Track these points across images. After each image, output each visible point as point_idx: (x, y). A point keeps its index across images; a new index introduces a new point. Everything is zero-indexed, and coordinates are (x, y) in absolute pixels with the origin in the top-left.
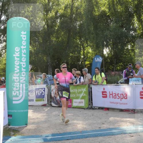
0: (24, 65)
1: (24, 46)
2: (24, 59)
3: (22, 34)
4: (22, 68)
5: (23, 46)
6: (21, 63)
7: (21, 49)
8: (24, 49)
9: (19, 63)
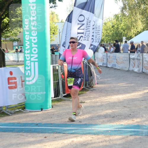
0: (34, 40)
1: (34, 17)
2: (34, 33)
3: (30, 3)
4: (33, 44)
5: (32, 17)
6: (31, 38)
7: (30, 21)
8: (33, 20)
9: (29, 37)
